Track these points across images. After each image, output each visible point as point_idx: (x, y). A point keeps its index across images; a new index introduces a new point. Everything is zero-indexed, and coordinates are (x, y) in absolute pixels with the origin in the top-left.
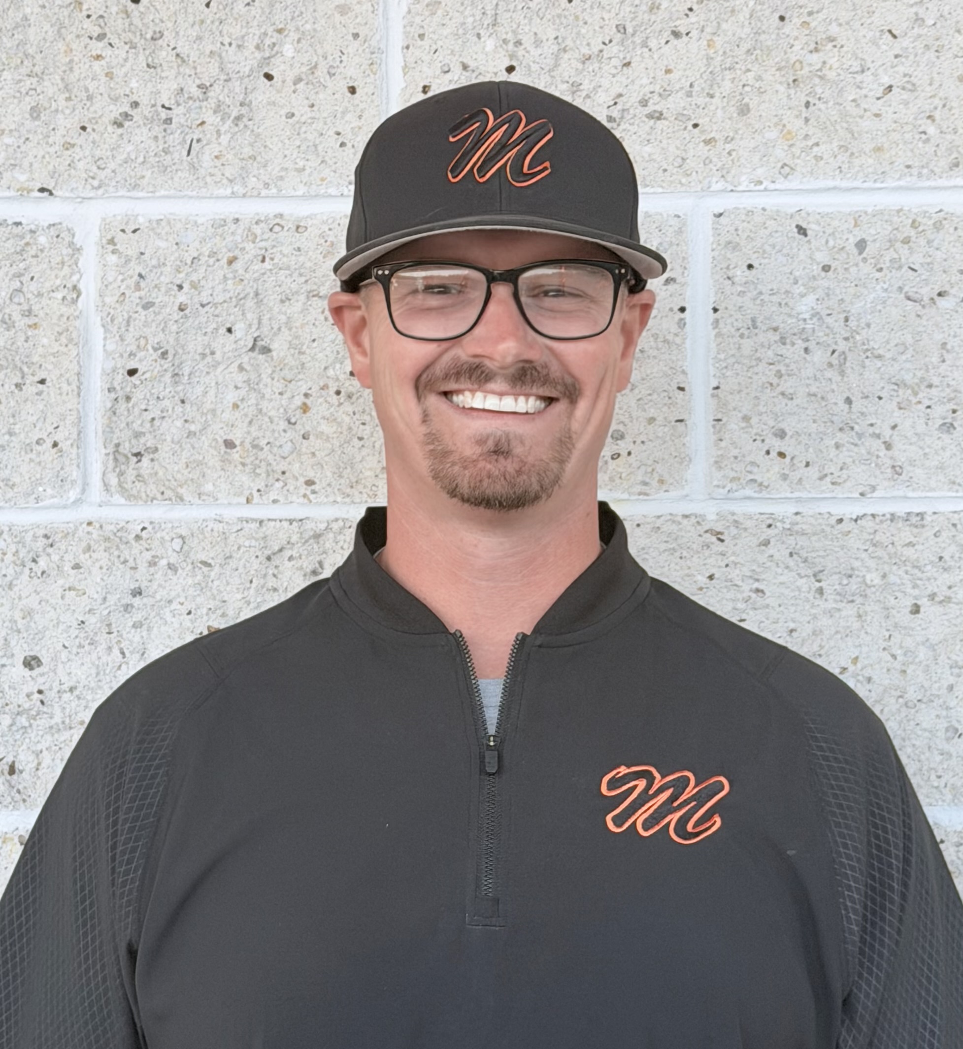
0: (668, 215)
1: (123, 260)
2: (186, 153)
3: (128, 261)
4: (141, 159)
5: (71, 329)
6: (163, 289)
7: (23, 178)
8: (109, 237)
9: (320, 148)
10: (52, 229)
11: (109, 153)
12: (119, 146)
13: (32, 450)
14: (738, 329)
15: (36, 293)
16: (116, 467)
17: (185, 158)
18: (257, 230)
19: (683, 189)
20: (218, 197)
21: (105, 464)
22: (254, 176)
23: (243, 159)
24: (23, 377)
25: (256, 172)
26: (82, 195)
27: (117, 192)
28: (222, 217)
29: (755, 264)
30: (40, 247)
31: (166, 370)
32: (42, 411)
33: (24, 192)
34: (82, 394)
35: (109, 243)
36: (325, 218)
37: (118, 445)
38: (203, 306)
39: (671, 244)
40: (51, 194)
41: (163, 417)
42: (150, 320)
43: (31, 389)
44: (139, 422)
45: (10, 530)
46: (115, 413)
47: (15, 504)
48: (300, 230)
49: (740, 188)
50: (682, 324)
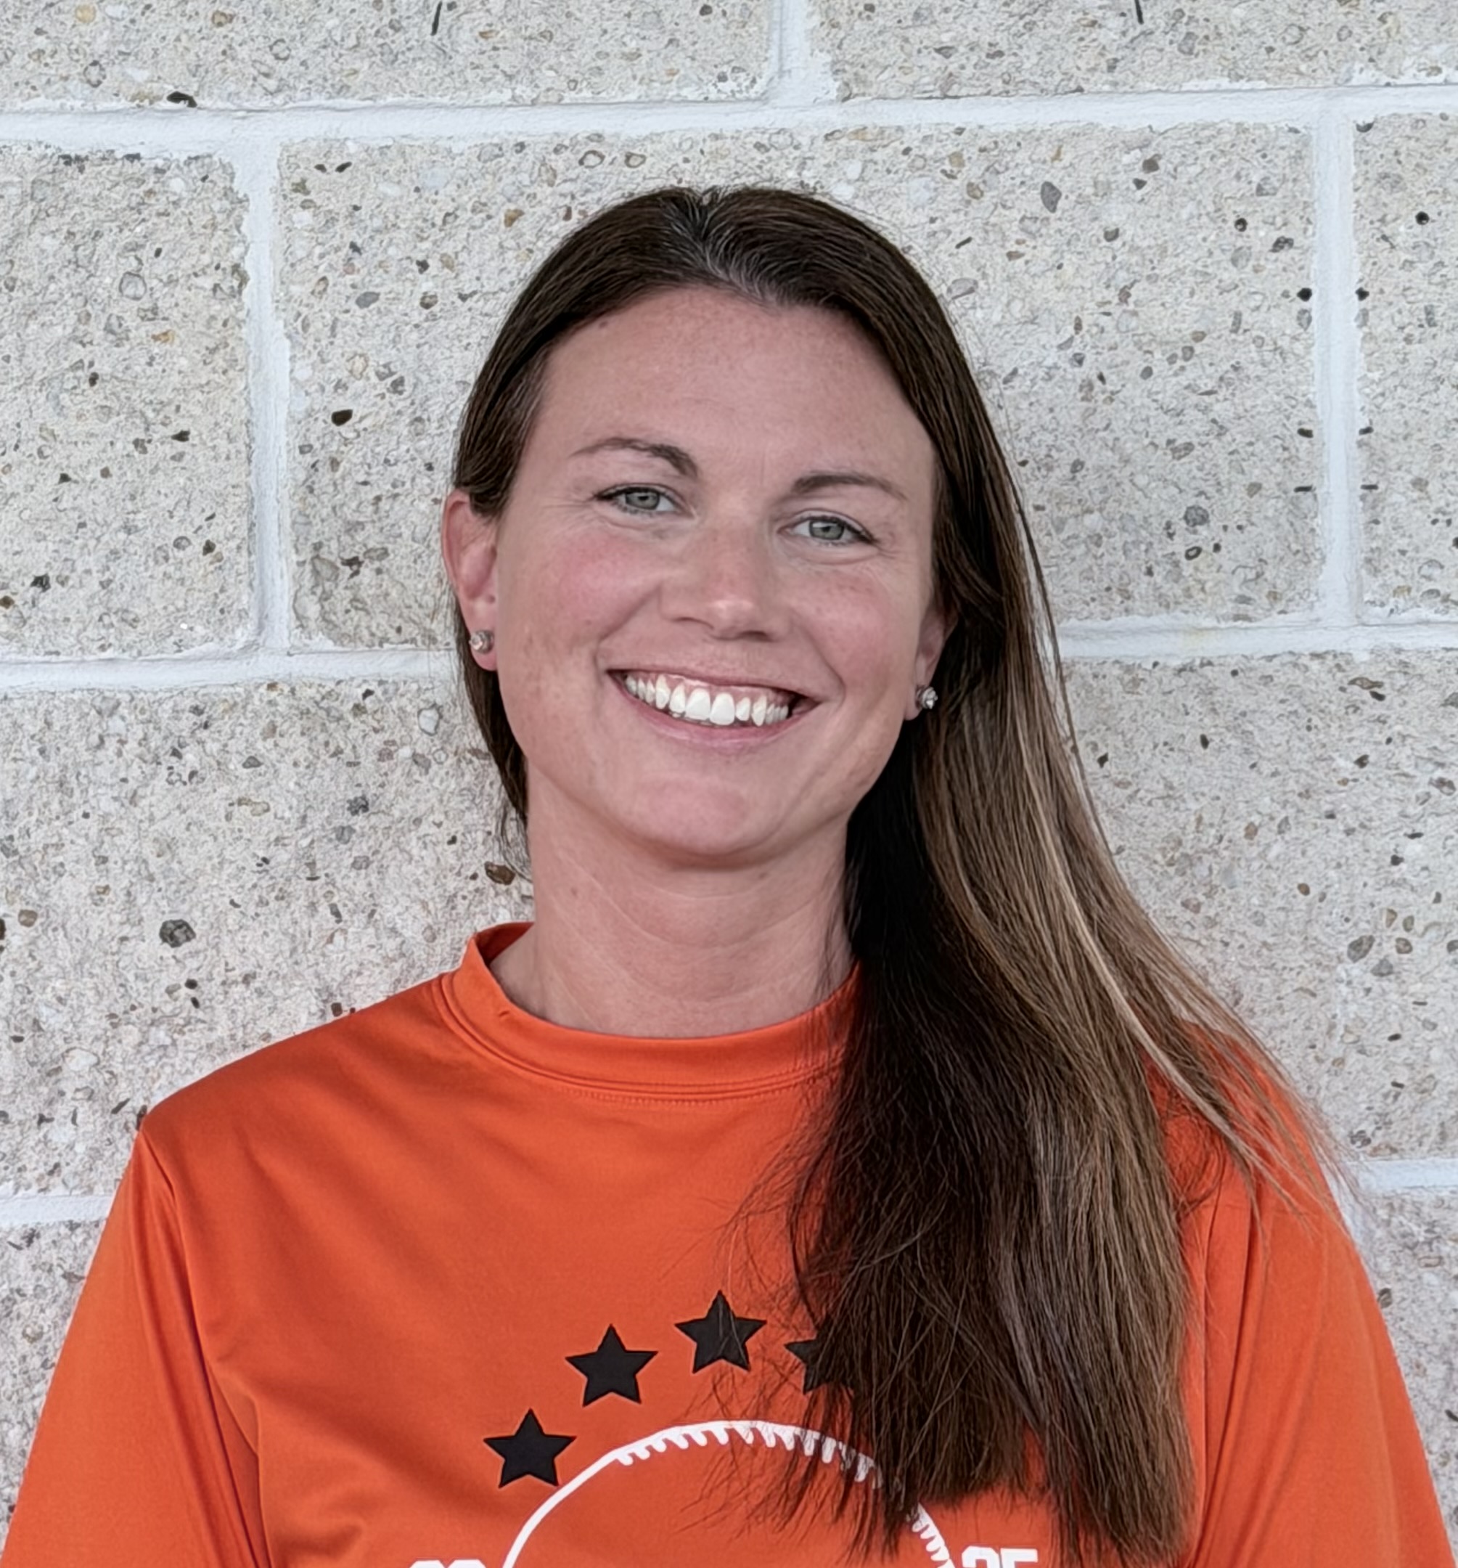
0: (1278, 129)
1: (322, 220)
2: (430, 29)
3: (331, 220)
4: (351, 42)
5: (232, 343)
6: (394, 270)
7: (141, 76)
8: (297, 180)
9: (666, 17)
10: (193, 166)
11: (295, 31)
12: (312, 19)
13: (166, 559)
14: (1402, 328)
15: (165, 278)
16: (317, 585)
17: (429, 37)
18: (558, 162)
19: (1302, 83)
20: (488, 107)
21: (297, 580)
22: (551, 68)
23: (531, 38)
24: (147, 429)
25: (553, 61)
26: (247, 105)
27: (309, 98)
28: (496, 140)
29: (1432, 215)
30: (173, 198)
31: (399, 413)
32: (184, 489)
33: (143, 99)
34: (254, 458)
35: (296, 191)
36: (676, 141)
37: (317, 547)
38: (463, 298)
39: (1284, 180)
40: (192, 103)
41: (395, 496)
42: (371, 324)
43: (162, 450)
44: (354, 505)
45: (132, 699)
46: (311, 490)
47: (140, 653)
48: (632, 162)
49: (1403, 80)
50: (1304, 319)
